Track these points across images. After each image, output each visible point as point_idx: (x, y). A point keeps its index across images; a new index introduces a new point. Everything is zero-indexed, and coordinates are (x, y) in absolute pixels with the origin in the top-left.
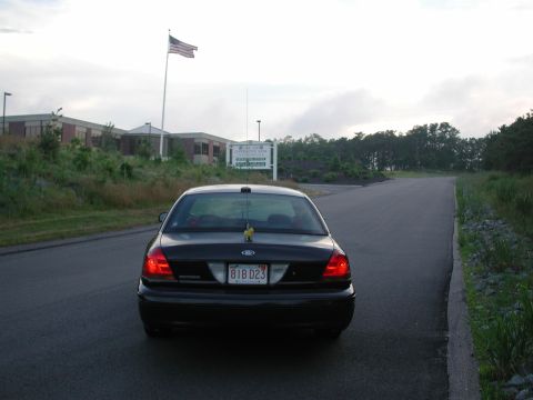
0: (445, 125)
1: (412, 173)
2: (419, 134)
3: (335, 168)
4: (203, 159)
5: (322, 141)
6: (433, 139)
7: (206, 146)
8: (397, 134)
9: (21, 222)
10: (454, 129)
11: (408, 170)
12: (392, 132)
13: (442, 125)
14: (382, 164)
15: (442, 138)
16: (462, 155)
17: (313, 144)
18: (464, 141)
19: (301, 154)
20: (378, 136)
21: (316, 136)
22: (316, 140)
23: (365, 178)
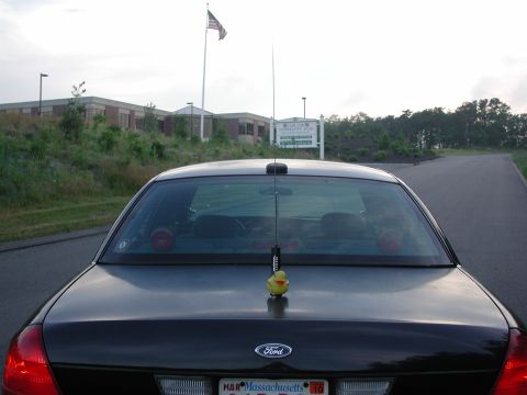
0: (495, 101)
1: (461, 151)
2: (468, 111)
3: (384, 146)
4: (248, 139)
5: (369, 120)
6: (482, 116)
7: (250, 127)
8: (445, 111)
9: (22, 212)
10: (504, 105)
11: (457, 148)
12: (440, 109)
13: (492, 101)
14: (431, 142)
15: (492, 115)
16: (512, 132)
17: (359, 123)
18: (516, 117)
19: (348, 132)
20: (426, 114)
21: (362, 115)
22: (362, 119)
23: (416, 156)
